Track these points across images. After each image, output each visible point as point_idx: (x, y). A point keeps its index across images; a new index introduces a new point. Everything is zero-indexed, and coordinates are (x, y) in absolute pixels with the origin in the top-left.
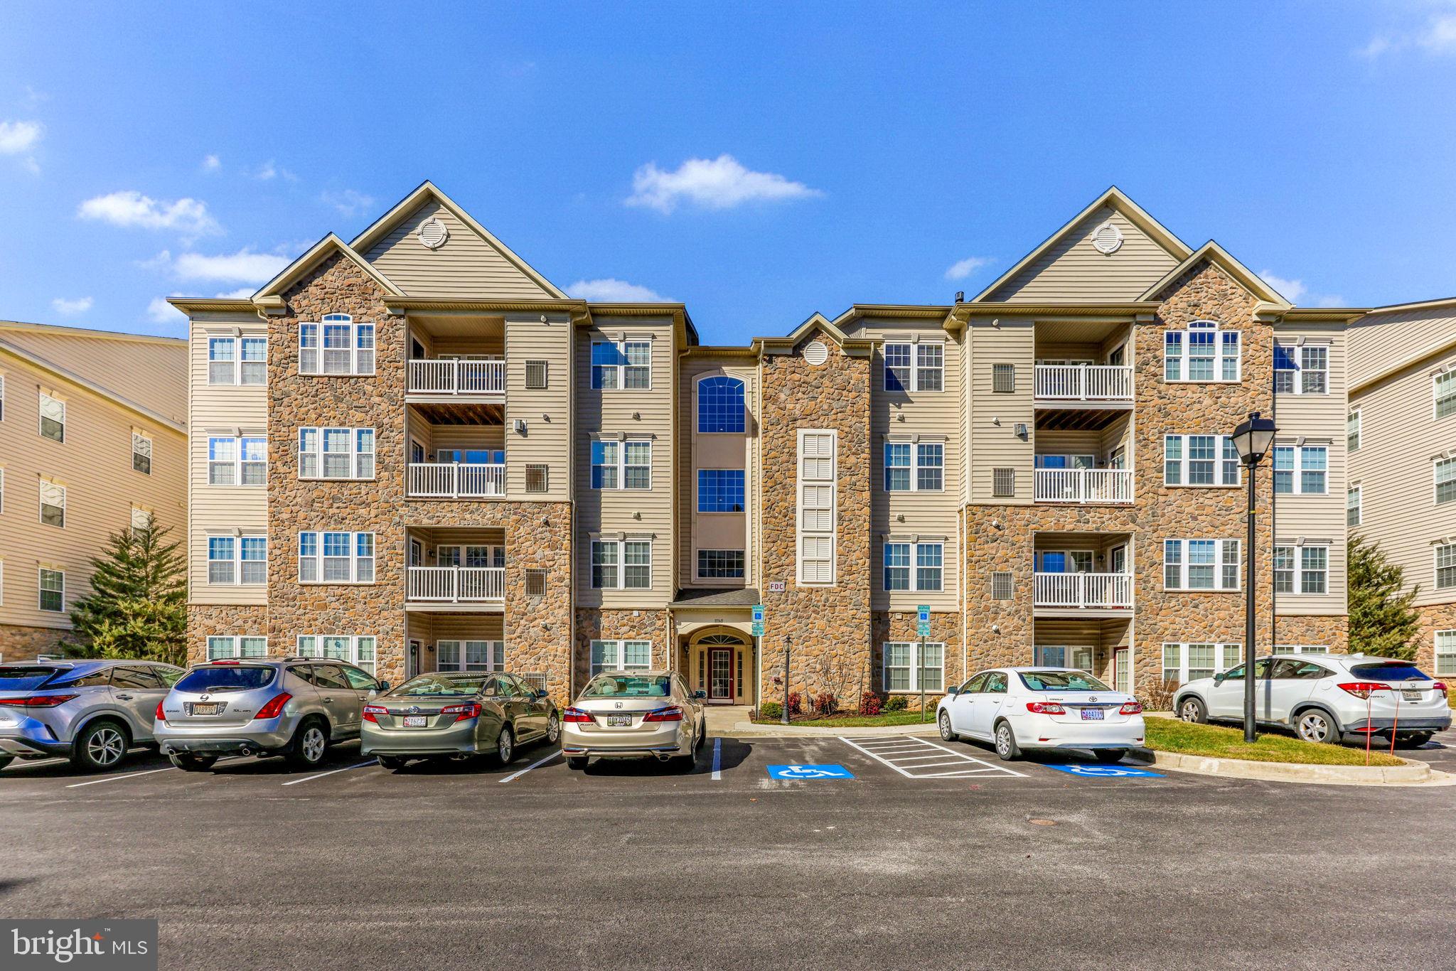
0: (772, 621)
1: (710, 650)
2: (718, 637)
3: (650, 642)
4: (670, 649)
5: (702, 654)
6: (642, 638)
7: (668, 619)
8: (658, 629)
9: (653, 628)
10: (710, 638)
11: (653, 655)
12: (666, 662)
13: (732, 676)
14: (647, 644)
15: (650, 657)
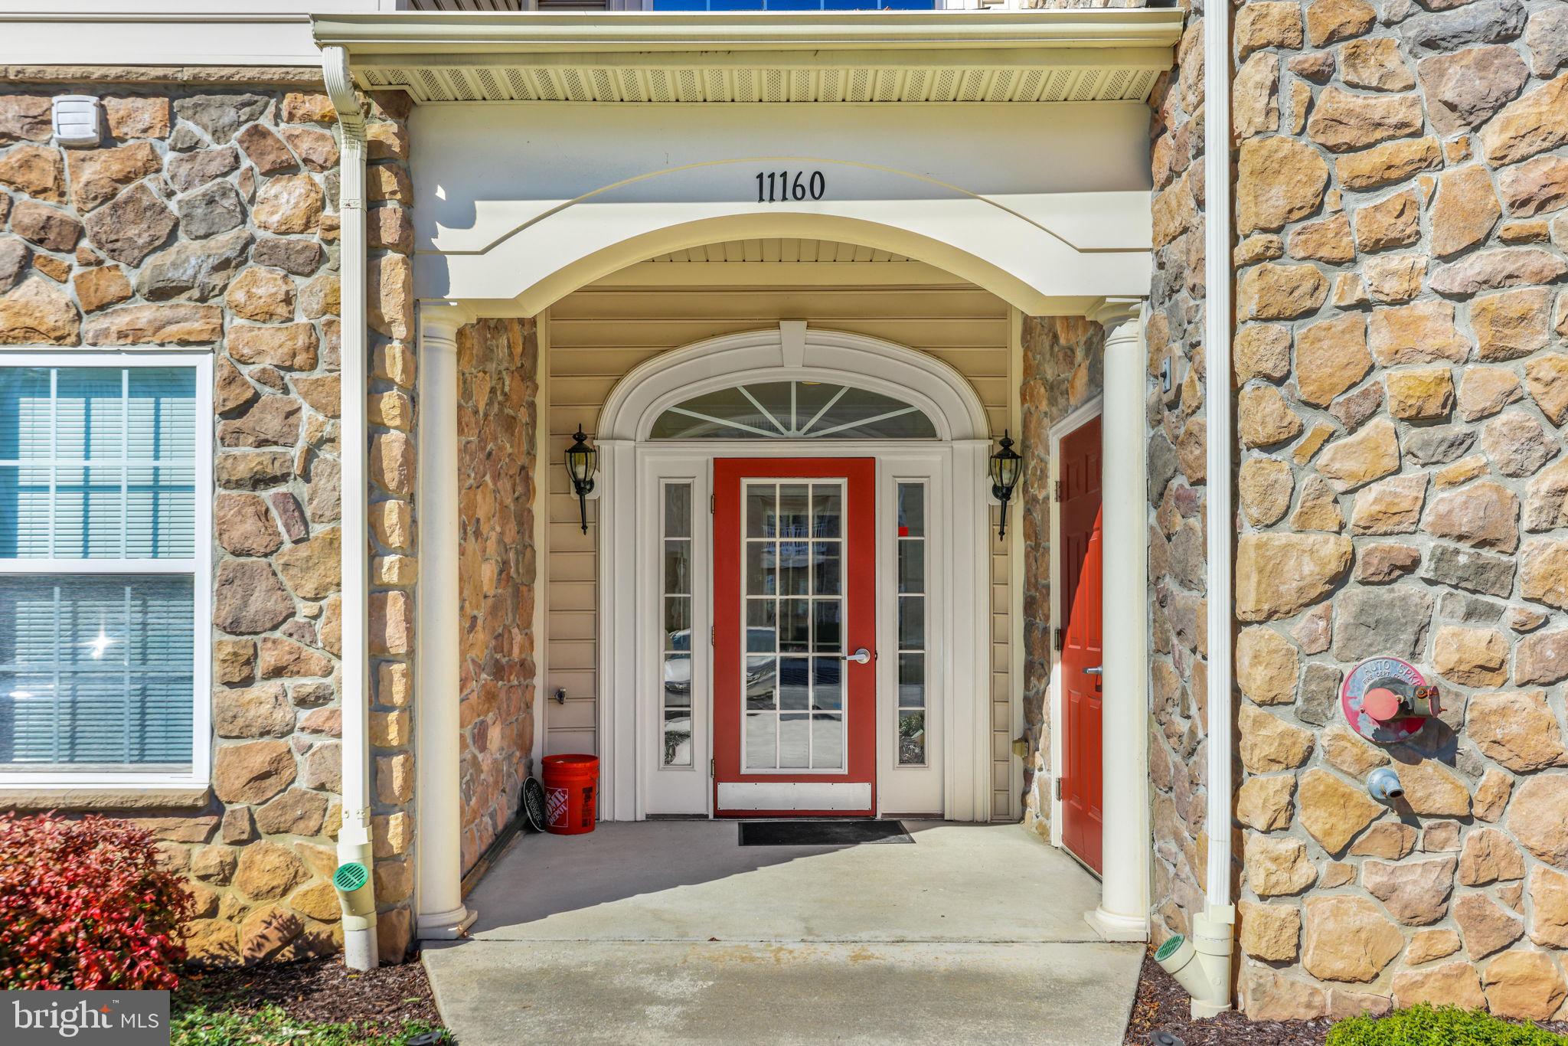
0: (1332, 99)
1: (727, 472)
2: (774, 395)
3: (204, 365)
4: (374, 430)
5: (677, 496)
6: (132, 336)
7: (352, 161)
8: (270, 255)
9: (225, 242)
10: (727, 402)
11: (224, 481)
12: (333, 543)
13: (864, 637)
14: (179, 382)
15: (204, 502)
